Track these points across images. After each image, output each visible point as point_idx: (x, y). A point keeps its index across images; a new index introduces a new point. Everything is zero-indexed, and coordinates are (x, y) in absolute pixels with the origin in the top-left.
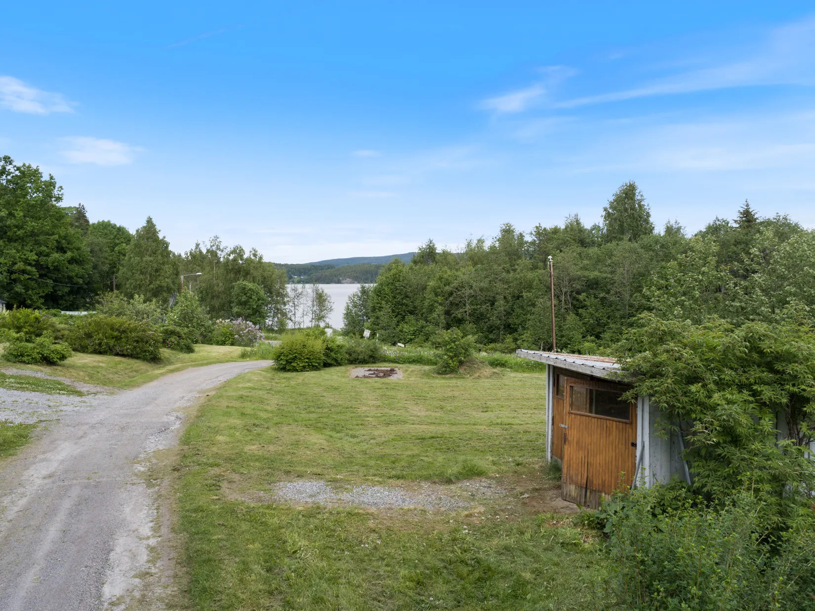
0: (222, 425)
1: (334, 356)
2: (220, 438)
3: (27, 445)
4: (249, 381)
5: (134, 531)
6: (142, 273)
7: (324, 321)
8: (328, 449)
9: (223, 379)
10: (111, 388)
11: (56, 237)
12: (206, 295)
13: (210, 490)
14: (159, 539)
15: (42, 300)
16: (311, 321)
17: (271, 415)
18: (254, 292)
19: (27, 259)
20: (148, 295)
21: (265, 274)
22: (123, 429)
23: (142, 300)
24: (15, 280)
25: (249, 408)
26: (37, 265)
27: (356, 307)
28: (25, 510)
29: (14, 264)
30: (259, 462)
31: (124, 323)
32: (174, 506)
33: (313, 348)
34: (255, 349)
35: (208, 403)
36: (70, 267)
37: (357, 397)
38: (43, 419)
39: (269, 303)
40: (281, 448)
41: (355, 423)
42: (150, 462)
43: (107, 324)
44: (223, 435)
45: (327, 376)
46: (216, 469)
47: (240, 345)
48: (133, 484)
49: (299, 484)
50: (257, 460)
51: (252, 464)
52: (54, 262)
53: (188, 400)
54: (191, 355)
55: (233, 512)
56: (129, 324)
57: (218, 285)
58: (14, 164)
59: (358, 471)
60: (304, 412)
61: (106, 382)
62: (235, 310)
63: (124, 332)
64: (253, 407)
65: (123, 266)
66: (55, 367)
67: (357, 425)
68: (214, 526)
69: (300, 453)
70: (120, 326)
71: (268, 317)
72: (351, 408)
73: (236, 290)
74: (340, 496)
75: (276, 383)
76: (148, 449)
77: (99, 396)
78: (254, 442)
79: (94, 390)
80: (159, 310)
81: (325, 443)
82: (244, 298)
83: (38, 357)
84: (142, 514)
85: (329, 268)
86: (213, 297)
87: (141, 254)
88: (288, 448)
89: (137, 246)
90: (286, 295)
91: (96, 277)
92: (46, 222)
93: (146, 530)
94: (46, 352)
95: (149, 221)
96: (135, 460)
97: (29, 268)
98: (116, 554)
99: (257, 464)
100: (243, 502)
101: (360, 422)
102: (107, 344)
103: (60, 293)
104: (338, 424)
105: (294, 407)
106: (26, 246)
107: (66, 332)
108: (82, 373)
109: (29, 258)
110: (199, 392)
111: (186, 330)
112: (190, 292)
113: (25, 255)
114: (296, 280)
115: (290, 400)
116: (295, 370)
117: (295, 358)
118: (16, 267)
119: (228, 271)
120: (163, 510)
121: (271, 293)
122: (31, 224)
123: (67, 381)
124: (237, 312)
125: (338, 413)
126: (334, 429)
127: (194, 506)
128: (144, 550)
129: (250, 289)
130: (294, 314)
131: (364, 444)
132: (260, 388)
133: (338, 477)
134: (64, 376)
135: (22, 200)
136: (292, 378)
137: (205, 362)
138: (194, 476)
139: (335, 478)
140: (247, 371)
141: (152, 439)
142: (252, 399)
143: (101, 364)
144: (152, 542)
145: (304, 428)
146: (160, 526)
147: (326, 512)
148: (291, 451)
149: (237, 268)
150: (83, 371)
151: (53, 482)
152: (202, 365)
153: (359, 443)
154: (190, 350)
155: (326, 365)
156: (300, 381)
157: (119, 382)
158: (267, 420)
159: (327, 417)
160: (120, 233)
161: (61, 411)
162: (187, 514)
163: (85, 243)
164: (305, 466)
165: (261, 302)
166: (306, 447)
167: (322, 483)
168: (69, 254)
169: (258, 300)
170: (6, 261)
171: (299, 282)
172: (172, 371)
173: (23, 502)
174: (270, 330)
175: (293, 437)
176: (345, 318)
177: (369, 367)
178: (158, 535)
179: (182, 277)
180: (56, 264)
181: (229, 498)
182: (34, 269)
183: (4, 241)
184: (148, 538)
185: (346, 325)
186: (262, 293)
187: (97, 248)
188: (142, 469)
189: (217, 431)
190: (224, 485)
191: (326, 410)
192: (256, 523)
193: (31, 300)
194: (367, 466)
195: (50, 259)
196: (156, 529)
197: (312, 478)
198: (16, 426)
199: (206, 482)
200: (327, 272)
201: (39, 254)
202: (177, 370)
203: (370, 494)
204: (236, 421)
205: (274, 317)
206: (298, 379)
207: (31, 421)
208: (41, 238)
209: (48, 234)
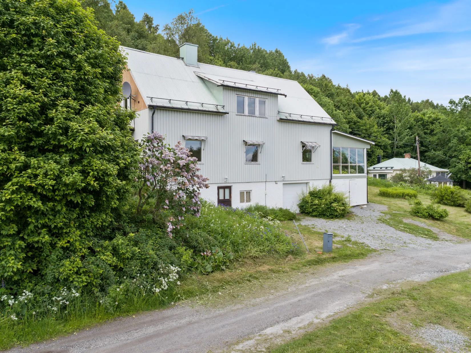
3: (359, 259)
14: (321, 321)
66: (437, 221)
77: (447, 242)
83: (426, 214)
94: (431, 212)
123: (436, 231)
150: (454, 226)
178: (325, 319)
184: (319, 319)
190: (399, 311)
198: (368, 249)
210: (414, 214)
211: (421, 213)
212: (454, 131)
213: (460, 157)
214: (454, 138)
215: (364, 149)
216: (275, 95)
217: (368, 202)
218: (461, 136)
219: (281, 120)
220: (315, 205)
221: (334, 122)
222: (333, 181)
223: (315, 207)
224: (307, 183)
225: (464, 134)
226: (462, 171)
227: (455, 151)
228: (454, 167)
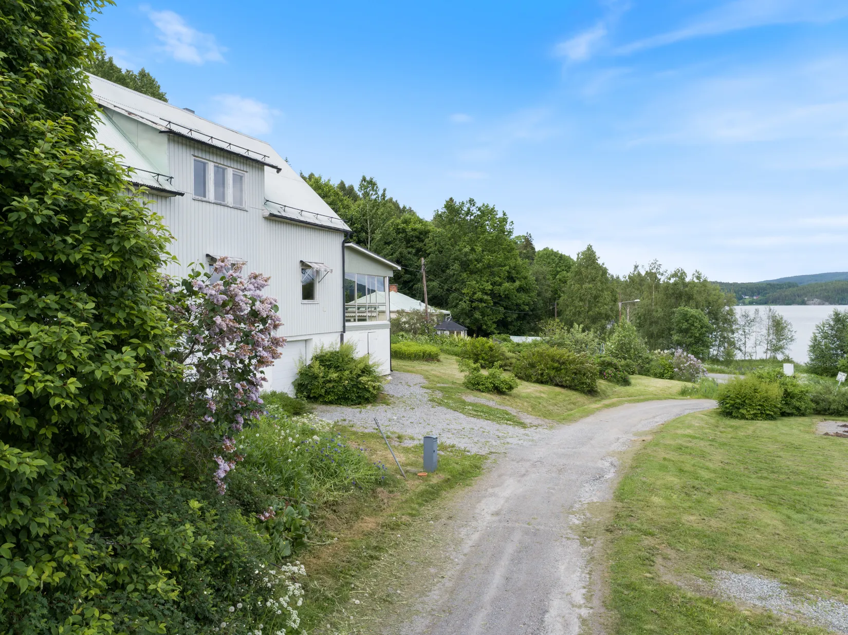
0: (659, 482)
1: (798, 404)
2: (656, 500)
3: (480, 477)
4: (690, 426)
5: (567, 595)
6: (581, 300)
7: (783, 353)
8: (784, 535)
9: (660, 420)
10: (550, 421)
11: (507, 268)
12: (644, 321)
13: (644, 565)
14: (591, 611)
15: (495, 326)
16: (766, 352)
17: (713, 475)
18: (697, 319)
19: (484, 289)
20: (587, 321)
21: (710, 299)
22: (560, 471)
23: (580, 330)
24: (474, 308)
25: (689, 462)
26: (492, 294)
27: (826, 338)
28: (477, 545)
29: (474, 293)
30: (699, 539)
31: (563, 355)
32: (606, 575)
33: (767, 392)
34: (697, 386)
35: (643, 451)
36: (518, 295)
37: (827, 464)
38: (493, 450)
39: (715, 330)
40: (724, 524)
41: (822, 501)
42: (584, 515)
43: (548, 356)
44: (659, 497)
45: (785, 429)
46: (649, 538)
47: (679, 379)
48: (568, 539)
49: (746, 578)
50: (696, 536)
51: (690, 540)
52: (505, 291)
53: (624, 443)
54: (628, 388)
55: (667, 599)
56: (569, 356)
57: (657, 311)
58: (476, 205)
59: (825, 576)
60: (754, 476)
61: (547, 414)
62: (675, 338)
63: (563, 363)
64: (692, 462)
65: (563, 292)
66: (504, 397)
67: (826, 505)
68: (646, 612)
69: (748, 536)
70: (560, 358)
71: (713, 346)
72: (817, 478)
73: (676, 317)
74: (799, 607)
75: (721, 432)
76: (582, 499)
77: (540, 429)
78: (694, 511)
79: (536, 423)
80: (597, 340)
81: (781, 526)
82: (685, 326)
83: (491, 386)
84: (575, 577)
85: (790, 287)
86: (651, 324)
87: (581, 281)
88: (734, 526)
89: (578, 273)
90: (735, 321)
91: (541, 304)
92: (500, 255)
93: (578, 597)
94: (497, 383)
95: (589, 248)
96: (570, 510)
97: (485, 297)
98: (551, 617)
99: (696, 541)
100: (679, 588)
101: (829, 502)
102: (548, 374)
103: (509, 319)
104: (799, 501)
105: (742, 467)
106: (484, 277)
107: (514, 361)
108: (525, 404)
109: (486, 288)
110: (635, 434)
111: (623, 362)
112: (627, 320)
113: (482, 285)
114: (747, 301)
115: (737, 457)
116: (743, 417)
117: (743, 404)
118: (476, 297)
119: (668, 296)
120: (595, 577)
121: (717, 319)
122: (488, 258)
123: (513, 411)
124: (677, 340)
125: (800, 484)
126: (792, 507)
127: (625, 581)
128: (576, 620)
129: (692, 316)
130: (745, 344)
131: (834, 536)
132: (701, 437)
133: (798, 579)
134: (511, 405)
135: (481, 236)
136: (740, 427)
137: (642, 397)
138: (627, 543)
139: (792, 580)
140: (687, 412)
141: (587, 487)
142: (692, 451)
143: (543, 395)
144: (584, 612)
145: (754, 501)
146: (592, 595)
147: (780, 626)
148: (737, 531)
149: (678, 292)
150: (527, 402)
151: (500, 521)
152: (638, 401)
153: (828, 533)
154: (626, 382)
155: (784, 414)
156: (750, 432)
157: (558, 415)
158: (709, 482)
159: (785, 488)
160: (562, 261)
161: (508, 443)
162: (620, 588)
163: (531, 272)
164: (754, 555)
165: (704, 329)
166: (755, 529)
167: (775, 583)
168: (517, 283)
169: (702, 327)
170: (468, 291)
171: (751, 303)
172: (608, 406)
173: (476, 536)
174: (715, 360)
175: (740, 512)
176: (810, 351)
177: (843, 421)
178: (590, 605)
179: (620, 304)
180: (507, 292)
181: (663, 579)
182: (489, 298)
183: (467, 274)
184: (580, 607)
185: (812, 360)
186: (706, 320)
187: (541, 277)
188: (577, 522)
189: (652, 490)
190: (659, 560)
191: (782, 477)
192: (693, 619)
193: (486, 325)
194: (838, 570)
195: (502, 288)
196: (588, 598)
197: (762, 574)
198: (473, 456)
199: (639, 553)
200: (788, 292)
201: (493, 284)
202: (613, 405)
203: (841, 612)
204: (673, 479)
205: (719, 346)
206: (748, 429)
207: (483, 452)
208: (496, 269)
209: (500, 266)
210: (472, 387)
211: (483, 384)
212: (455, 253)
213: (463, 292)
214: (454, 262)
215: (384, 277)
216: (259, 165)
217: (391, 371)
218: (465, 259)
219: (274, 218)
220: (330, 381)
221: (347, 228)
222: (347, 336)
223: (331, 385)
224: (306, 341)
225: (467, 257)
226: (466, 314)
227: (456, 281)
228: (456, 306)
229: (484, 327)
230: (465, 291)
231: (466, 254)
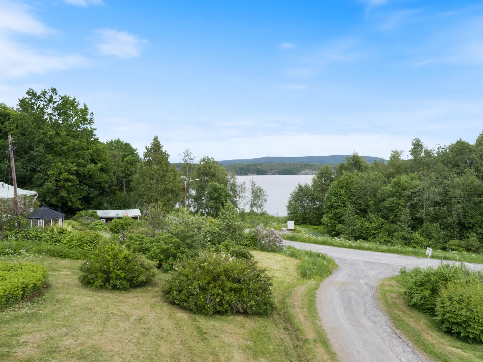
6: (151, 179)
11: (90, 151)
15: (80, 202)
19: (70, 170)
24: (60, 187)
26: (78, 174)
29: (60, 174)
36: (100, 174)
52: (89, 172)
58: (58, 94)
82: (216, 195)
92: (83, 139)
95: (156, 139)
97: (71, 177)
103: (91, 196)
106: (68, 159)
109: (72, 169)
113: (68, 166)
118: (62, 177)
122: (72, 142)
129: (220, 188)
130: (240, 204)
160: (127, 148)
168: (100, 165)
170: (54, 172)
179: (185, 182)
180: (91, 173)
182: (74, 177)
183: (52, 156)
193: (72, 202)
195: (86, 169)
201: (78, 165)
208: (79, 152)
209: (83, 149)
214: (38, 144)
218: (50, 142)
225: (52, 140)
226: (52, 193)
227: (41, 163)
228: (41, 185)
229: (70, 204)
230: (51, 172)
231: (51, 137)
